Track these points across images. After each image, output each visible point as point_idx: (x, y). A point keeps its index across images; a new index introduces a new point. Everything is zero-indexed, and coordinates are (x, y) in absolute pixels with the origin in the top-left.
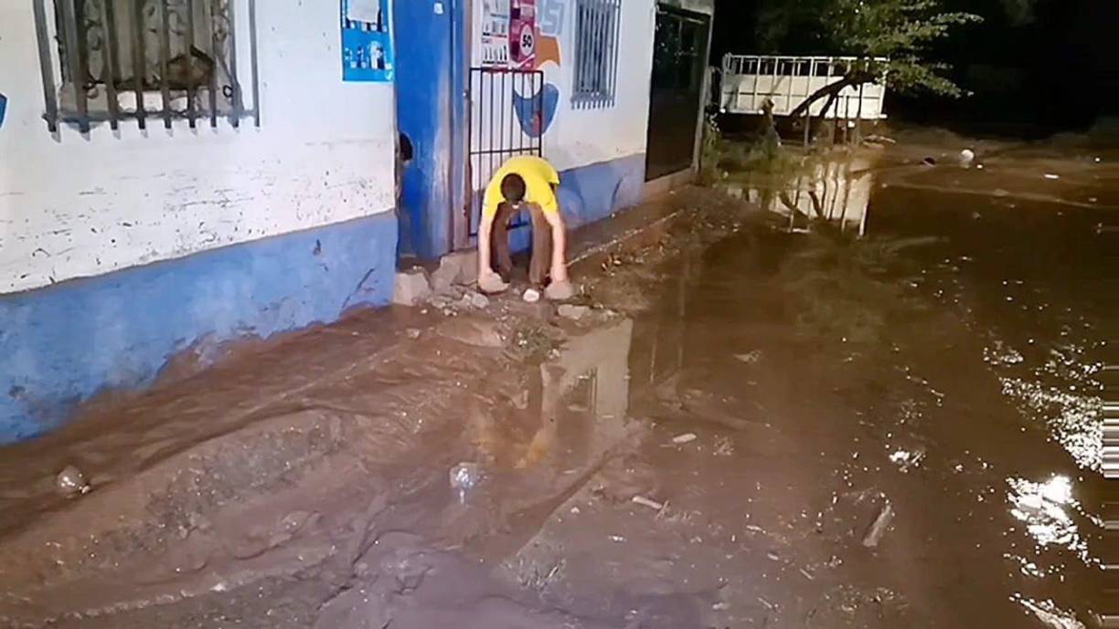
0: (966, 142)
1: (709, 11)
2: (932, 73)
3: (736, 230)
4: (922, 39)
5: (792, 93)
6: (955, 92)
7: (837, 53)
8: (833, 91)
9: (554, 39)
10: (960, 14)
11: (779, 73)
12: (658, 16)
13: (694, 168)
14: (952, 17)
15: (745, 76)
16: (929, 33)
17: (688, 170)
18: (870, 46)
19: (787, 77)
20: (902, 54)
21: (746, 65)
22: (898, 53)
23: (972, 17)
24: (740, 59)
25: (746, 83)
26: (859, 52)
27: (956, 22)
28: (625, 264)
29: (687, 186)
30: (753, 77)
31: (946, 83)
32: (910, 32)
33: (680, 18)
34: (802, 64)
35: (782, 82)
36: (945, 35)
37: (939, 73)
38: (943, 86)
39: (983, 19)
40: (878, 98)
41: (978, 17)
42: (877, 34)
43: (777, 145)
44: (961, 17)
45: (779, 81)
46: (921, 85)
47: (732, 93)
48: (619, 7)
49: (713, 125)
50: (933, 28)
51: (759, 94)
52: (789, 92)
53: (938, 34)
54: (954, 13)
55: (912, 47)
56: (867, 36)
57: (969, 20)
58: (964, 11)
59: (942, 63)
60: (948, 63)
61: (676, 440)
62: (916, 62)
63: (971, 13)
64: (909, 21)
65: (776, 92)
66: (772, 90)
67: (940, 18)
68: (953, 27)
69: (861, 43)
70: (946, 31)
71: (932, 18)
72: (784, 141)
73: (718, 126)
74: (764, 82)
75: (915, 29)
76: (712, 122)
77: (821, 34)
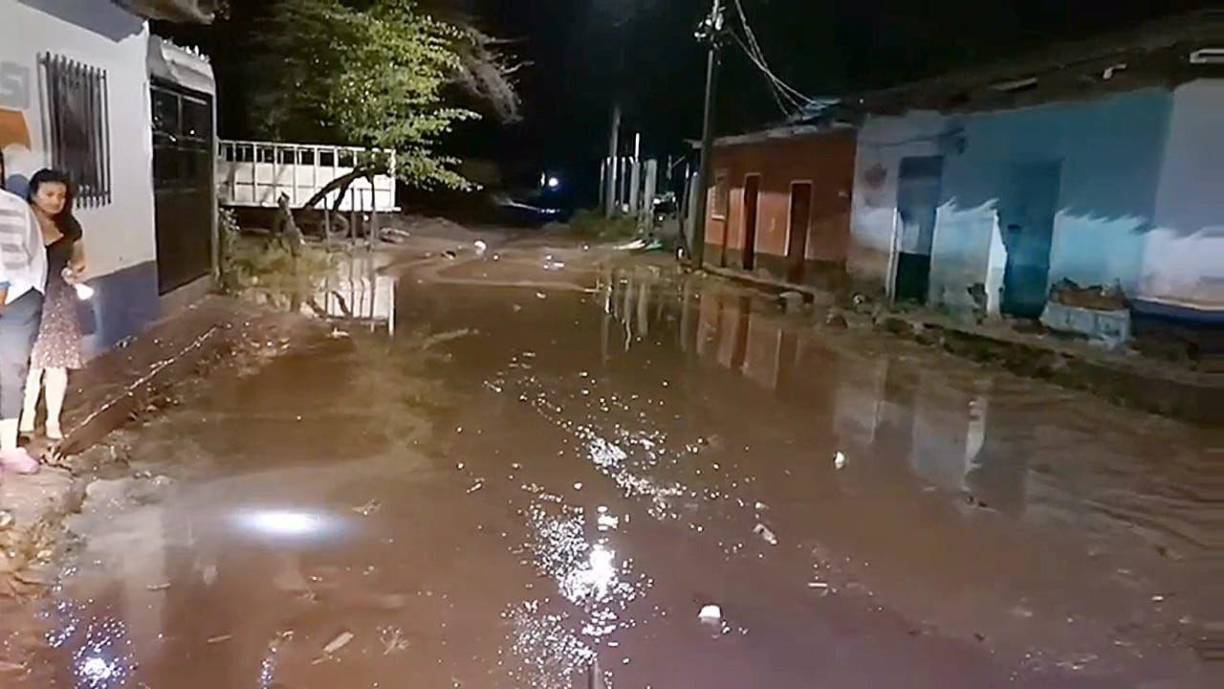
0: (479, 234)
1: (212, 91)
2: (442, 167)
3: (285, 347)
4: (429, 133)
5: (297, 184)
6: (465, 185)
7: (344, 143)
8: (343, 183)
9: (20, 113)
10: (460, 110)
11: (279, 162)
12: (153, 92)
13: (215, 274)
14: (453, 113)
15: (242, 164)
16: (433, 127)
17: (207, 277)
18: (379, 138)
19: (290, 167)
20: (410, 147)
21: (239, 151)
22: (406, 146)
23: (471, 114)
24: (231, 145)
25: (242, 172)
26: (367, 142)
27: (457, 118)
28: (162, 406)
29: (208, 297)
30: (250, 165)
31: (455, 177)
32: (416, 125)
33: (179, 96)
34: (303, 153)
35: (285, 173)
36: (449, 130)
37: (448, 167)
38: (453, 179)
39: (480, 117)
40: (389, 191)
41: (477, 115)
42: (386, 126)
43: (299, 242)
44: (460, 114)
45: (282, 170)
46: (433, 179)
47: (227, 183)
48: (104, 77)
49: (231, 223)
50: (437, 122)
51: (259, 184)
52: (294, 183)
53: (442, 129)
54: (455, 108)
55: (422, 141)
56: (376, 128)
57: (469, 117)
58: (463, 108)
59: (451, 157)
60: (457, 157)
61: (329, 648)
62: (427, 156)
63: (471, 110)
64: (415, 115)
65: (279, 183)
66: (275, 180)
67: (443, 113)
68: (455, 122)
69: (371, 134)
70: (449, 126)
71: (436, 113)
72: (307, 237)
73: (237, 224)
74: (264, 171)
75: (421, 123)
76: (229, 219)
77: (325, 122)
